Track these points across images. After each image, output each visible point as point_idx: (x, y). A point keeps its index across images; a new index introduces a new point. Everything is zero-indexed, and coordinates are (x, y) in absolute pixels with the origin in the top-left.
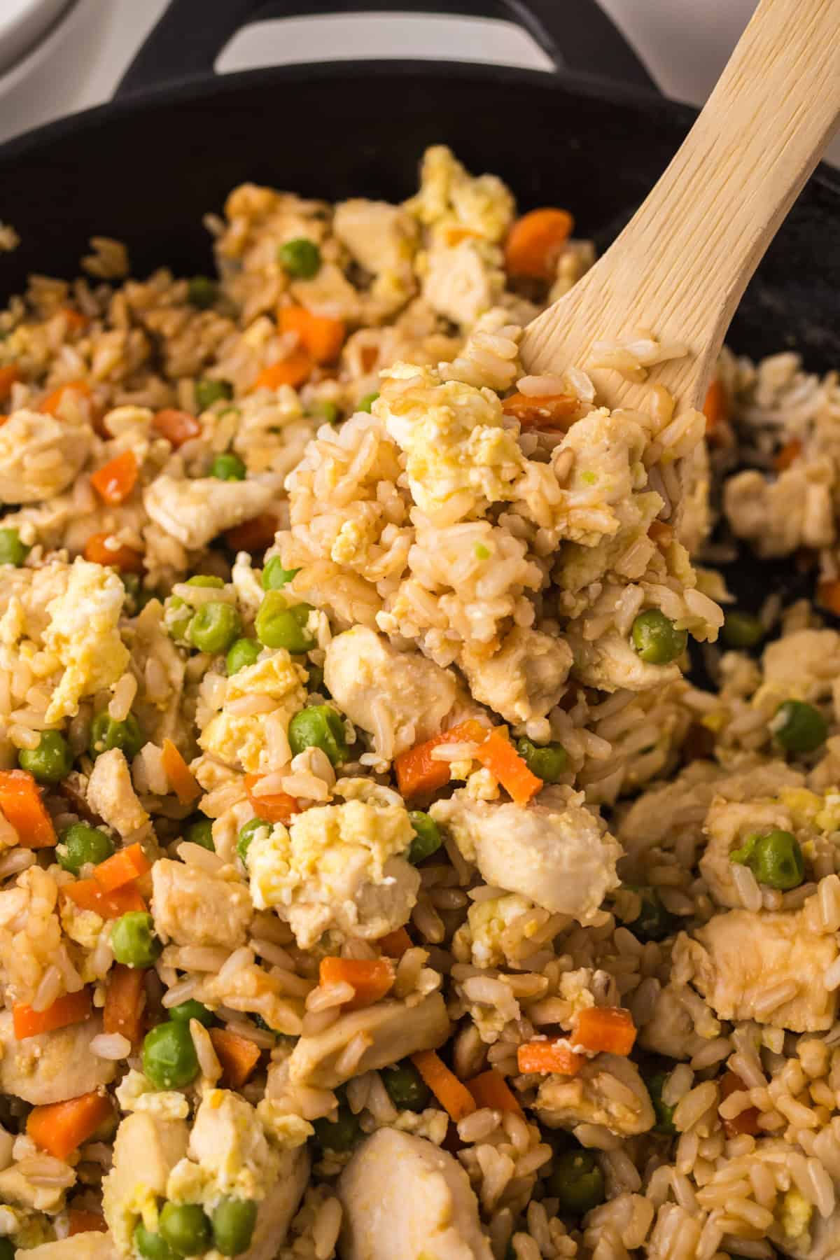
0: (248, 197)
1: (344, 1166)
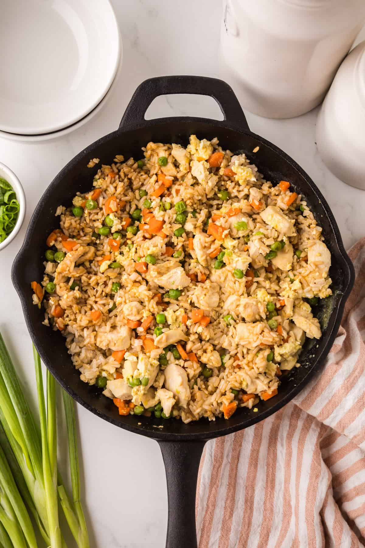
0: (151, 145)
1: (166, 368)
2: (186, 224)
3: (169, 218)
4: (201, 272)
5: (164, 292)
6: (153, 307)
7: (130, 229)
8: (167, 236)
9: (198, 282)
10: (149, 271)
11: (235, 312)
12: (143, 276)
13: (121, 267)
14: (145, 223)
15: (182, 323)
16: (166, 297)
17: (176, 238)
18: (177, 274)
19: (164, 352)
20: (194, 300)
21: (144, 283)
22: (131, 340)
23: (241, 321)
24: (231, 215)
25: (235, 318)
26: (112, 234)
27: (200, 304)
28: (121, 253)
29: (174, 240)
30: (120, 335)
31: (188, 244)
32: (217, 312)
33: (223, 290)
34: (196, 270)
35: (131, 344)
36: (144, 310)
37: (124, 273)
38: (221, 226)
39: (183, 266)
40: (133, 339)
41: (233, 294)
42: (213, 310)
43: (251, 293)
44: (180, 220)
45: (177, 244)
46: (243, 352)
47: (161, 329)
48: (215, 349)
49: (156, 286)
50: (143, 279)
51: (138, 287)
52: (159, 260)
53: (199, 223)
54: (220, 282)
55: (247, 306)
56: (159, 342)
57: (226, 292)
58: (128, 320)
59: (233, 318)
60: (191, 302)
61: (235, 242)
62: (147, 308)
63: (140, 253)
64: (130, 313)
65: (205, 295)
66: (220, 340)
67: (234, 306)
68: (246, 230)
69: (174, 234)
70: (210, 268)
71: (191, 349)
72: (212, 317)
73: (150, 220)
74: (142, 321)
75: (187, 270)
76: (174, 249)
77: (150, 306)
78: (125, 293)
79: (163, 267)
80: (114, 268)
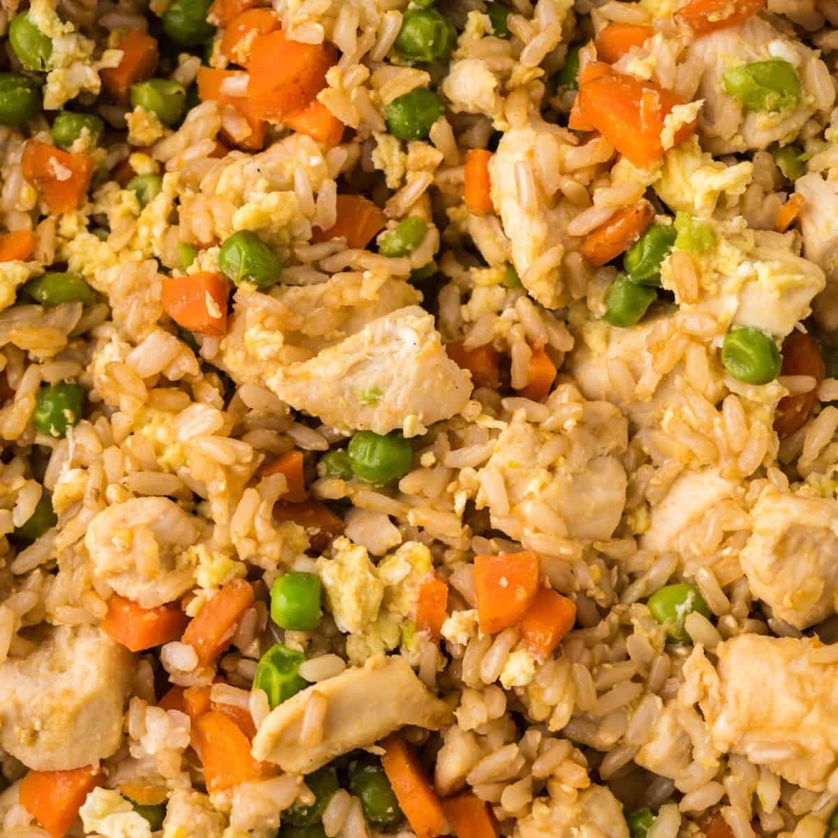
2: (455, 67)
3: (360, 32)
4: (529, 340)
5: (323, 445)
6: (252, 535)
7: (146, 93)
8: (348, 135)
9: (510, 392)
10: (237, 325)
11: (712, 568)
12: (208, 352)
13: (94, 299)
14: (233, 67)
15: (419, 627)
16: (329, 476)
17: (396, 145)
18: (394, 346)
19: (308, 799)
20: (490, 493)
21: (212, 392)
22: (126, 709)
23: (748, 623)
24: (713, 18)
25: (713, 607)
26: (51, 117)
27: (523, 520)
28: (97, 225)
29: (386, 156)
30: (62, 683)
31: (460, 185)
32: (610, 563)
33: (646, 441)
34: (501, 325)
35: (126, 735)
36: (200, 549)
37: (106, 331)
38: (652, 83)
39: (430, 305)
40: (136, 704)
41: (703, 467)
42: (591, 554)
43: (804, 463)
44: (419, 41)
45: (403, 181)
46: (755, 801)
47: (296, 659)
48: (595, 777)
49: (275, 408)
50: (207, 368)
51: (177, 412)
52: (301, 264)
53: (527, 68)
54: (636, 401)
55: (793, 541)
56: (281, 741)
57: (666, 456)
58: (115, 599)
59: (700, 606)
60: (470, 503)
61: (732, 176)
62: (218, 534)
63: (197, 223)
64: (123, 563)
65: (552, 469)
66: (626, 726)
67: (711, 534)
68: (795, 112)
69: (387, 123)
70: (575, 316)
71: (463, 778)
72: (584, 591)
73: (256, 43)
74: (191, 609)
75: (452, 327)
76: (382, 206)
77: (239, 526)
78: (107, 442)
79: (320, 302)
80: (49, 306)
